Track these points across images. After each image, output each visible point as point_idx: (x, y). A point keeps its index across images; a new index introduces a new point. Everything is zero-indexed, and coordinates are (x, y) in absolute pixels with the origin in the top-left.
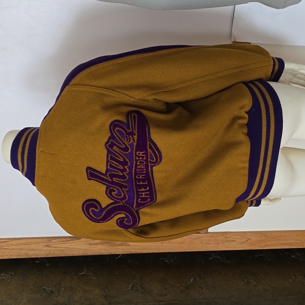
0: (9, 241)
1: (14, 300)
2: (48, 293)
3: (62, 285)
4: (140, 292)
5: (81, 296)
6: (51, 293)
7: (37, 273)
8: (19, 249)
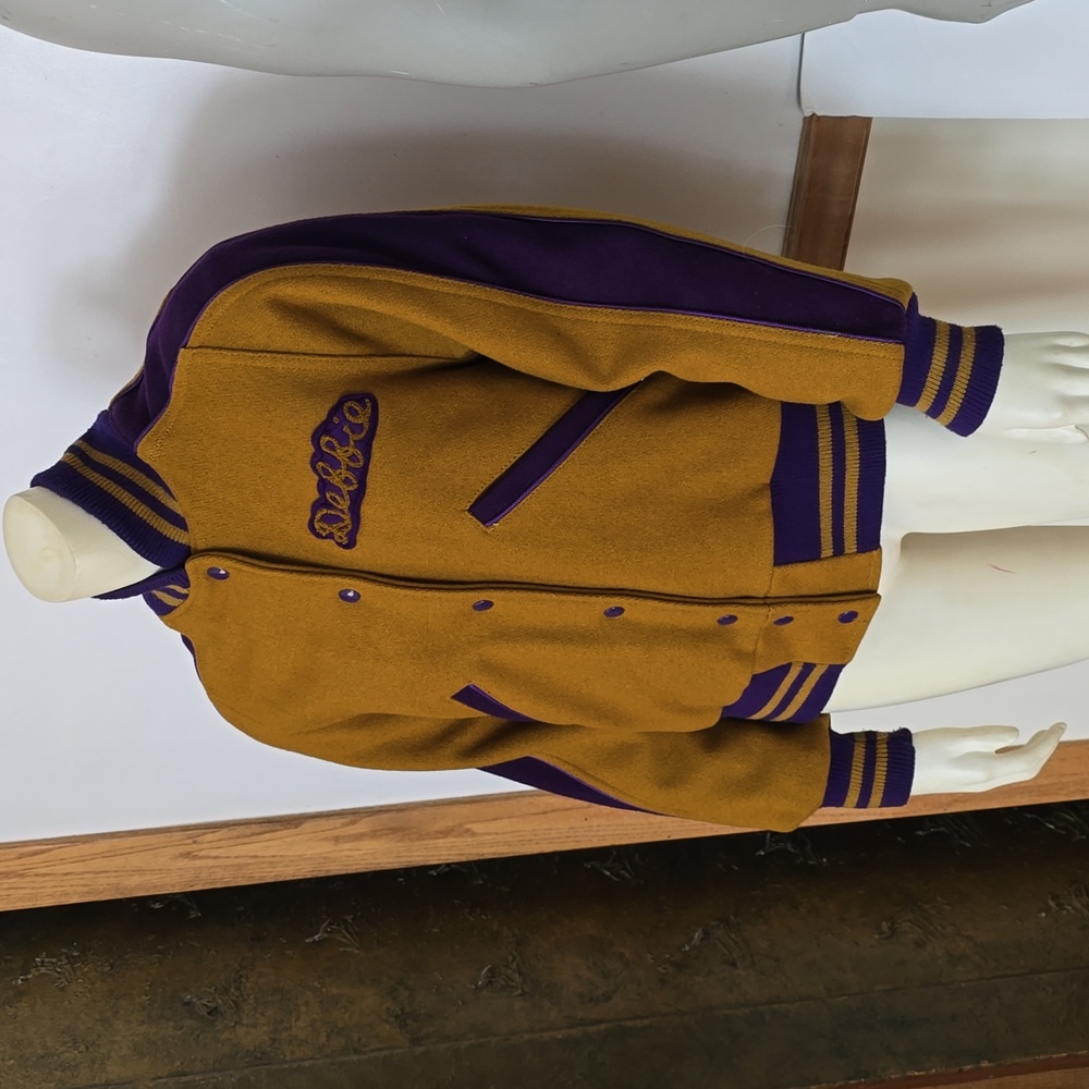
0: (50, 850)
1: (87, 1048)
2: (203, 1016)
3: (249, 985)
4: (520, 991)
5: (315, 1021)
6: (211, 1018)
7: (160, 947)
8: (89, 872)
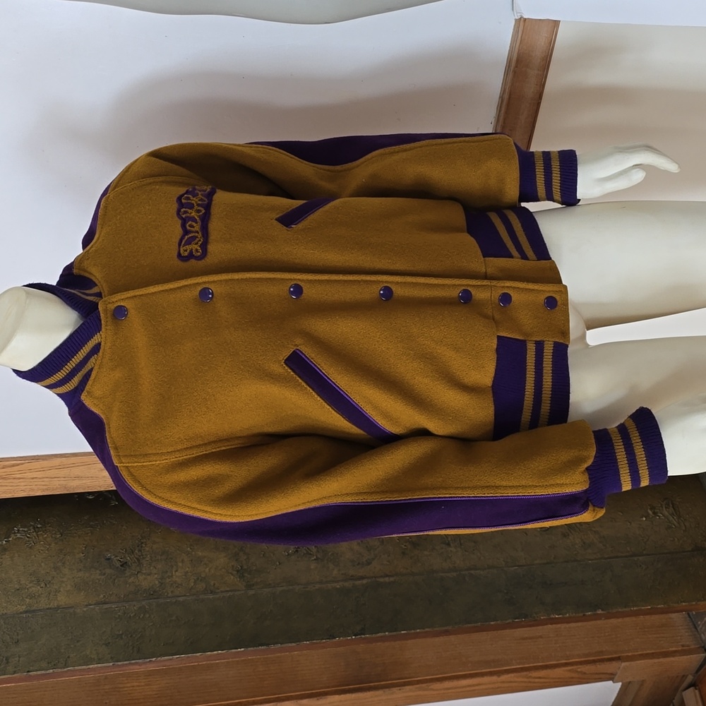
0: (22, 464)
1: (46, 585)
2: (118, 567)
3: (147, 549)
4: (315, 557)
5: (187, 572)
6: (123, 568)
7: (91, 523)
8: (47, 477)
